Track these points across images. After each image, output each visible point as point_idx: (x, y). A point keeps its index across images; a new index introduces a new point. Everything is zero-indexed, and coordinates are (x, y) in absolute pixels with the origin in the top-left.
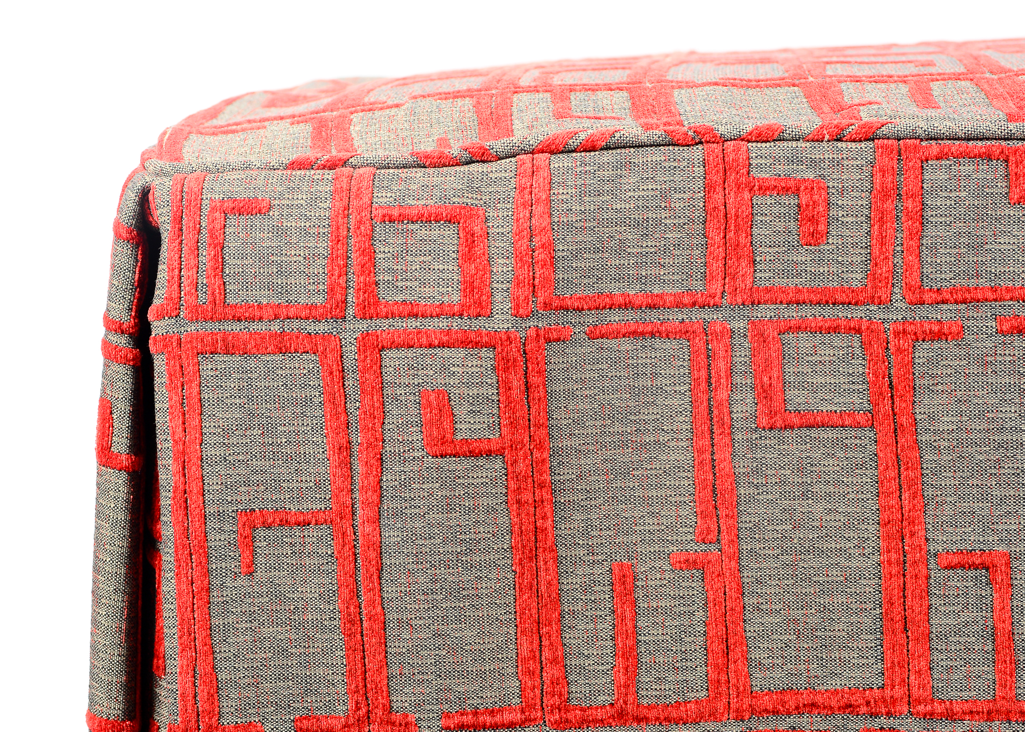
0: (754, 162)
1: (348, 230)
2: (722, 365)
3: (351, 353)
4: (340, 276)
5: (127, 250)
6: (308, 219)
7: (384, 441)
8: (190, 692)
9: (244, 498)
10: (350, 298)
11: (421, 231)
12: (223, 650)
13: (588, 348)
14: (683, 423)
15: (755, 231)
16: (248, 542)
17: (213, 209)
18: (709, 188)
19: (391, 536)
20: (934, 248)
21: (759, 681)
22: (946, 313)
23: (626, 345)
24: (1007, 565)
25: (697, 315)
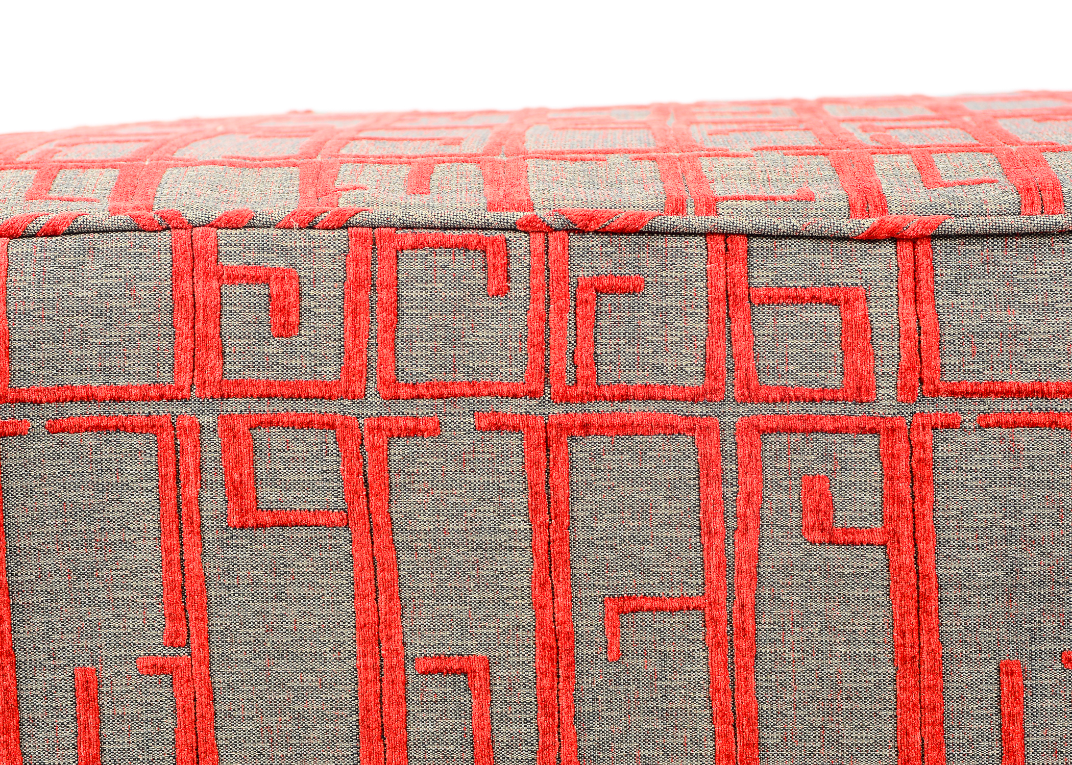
0: (223, 249)
2: (191, 461)
13: (48, 443)
14: (150, 521)
15: (224, 322)
18: (176, 276)
20: (409, 341)
22: (422, 409)
23: (89, 439)
24: (487, 669)
25: (164, 409)
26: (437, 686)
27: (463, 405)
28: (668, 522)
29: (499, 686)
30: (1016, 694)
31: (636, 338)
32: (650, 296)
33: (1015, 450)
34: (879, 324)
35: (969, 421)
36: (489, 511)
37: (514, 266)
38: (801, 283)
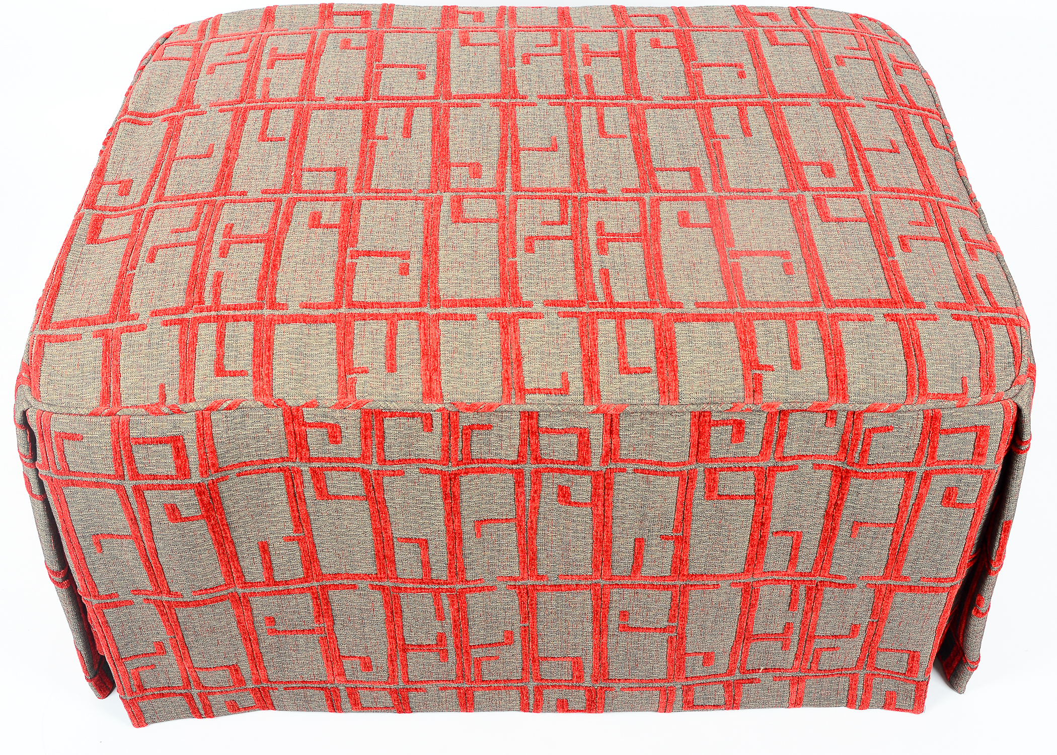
0: (305, 416)
1: (120, 448)
2: (298, 481)
3: (130, 492)
4: (119, 466)
5: (21, 432)
6: (101, 443)
7: (150, 517)
8: (85, 586)
9: (93, 530)
10: (125, 473)
11: (153, 448)
12: (95, 576)
13: (237, 480)
14: (284, 498)
15: (308, 440)
16: (99, 544)
17: (56, 436)
18: (286, 424)
19: (159, 545)
20: (390, 447)
21: (324, 571)
22: (396, 467)
23: (254, 476)
24: (426, 542)
25: (285, 464)
26: (406, 546)
27: (414, 466)
28: (501, 498)
29: (431, 546)
30: (641, 547)
31: (489, 444)
32: (495, 431)
33: (648, 482)
34: (593, 442)
35: (630, 470)
36: (426, 497)
37: (435, 423)
38: (561, 427)
